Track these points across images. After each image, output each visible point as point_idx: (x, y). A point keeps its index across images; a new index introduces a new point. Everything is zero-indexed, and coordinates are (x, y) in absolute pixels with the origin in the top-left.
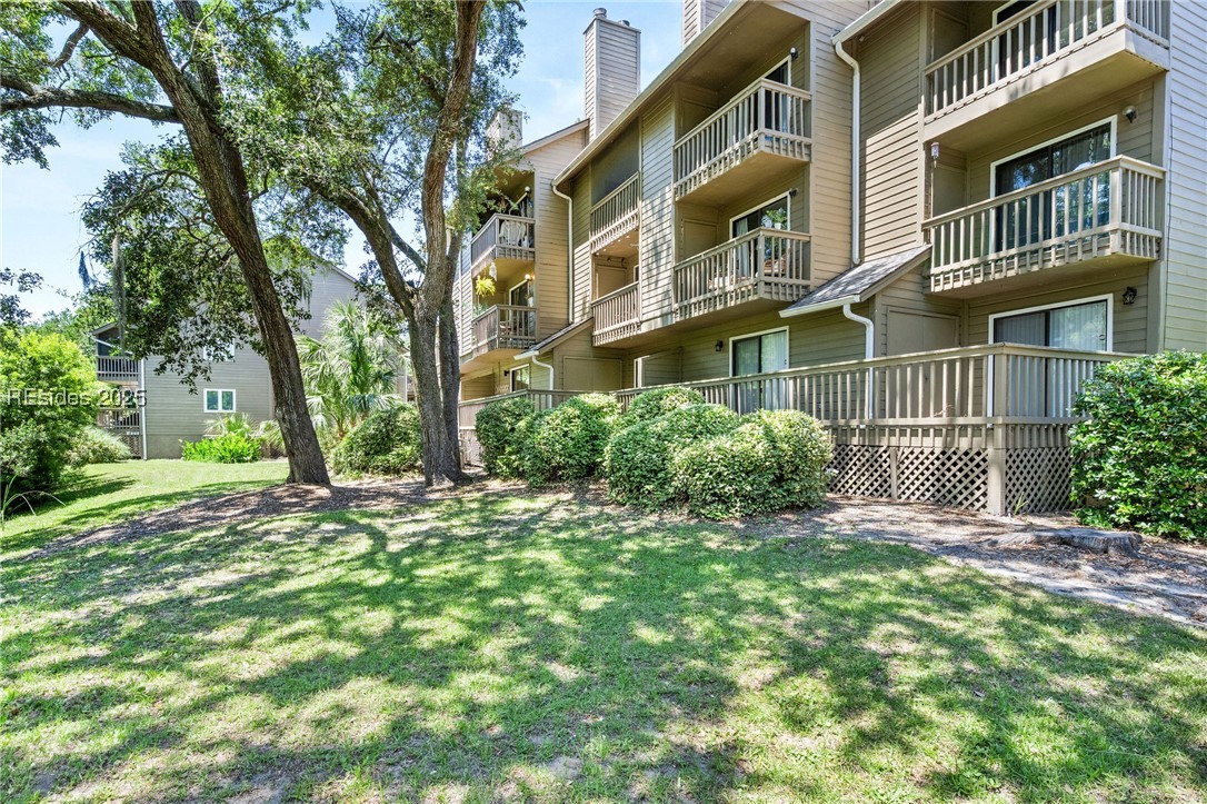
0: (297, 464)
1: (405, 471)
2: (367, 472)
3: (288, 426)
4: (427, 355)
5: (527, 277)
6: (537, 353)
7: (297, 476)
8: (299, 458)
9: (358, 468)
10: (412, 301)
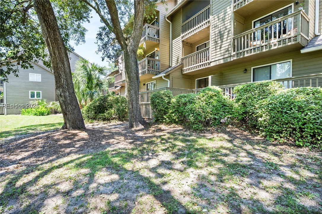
0: (68, 119)
1: (112, 119)
2: (96, 120)
3: (64, 99)
4: (133, 68)
5: (156, 49)
6: (165, 75)
7: (68, 125)
8: (69, 116)
9: (92, 119)
10: (127, 42)
